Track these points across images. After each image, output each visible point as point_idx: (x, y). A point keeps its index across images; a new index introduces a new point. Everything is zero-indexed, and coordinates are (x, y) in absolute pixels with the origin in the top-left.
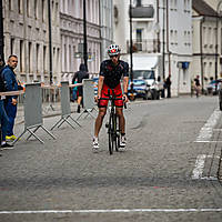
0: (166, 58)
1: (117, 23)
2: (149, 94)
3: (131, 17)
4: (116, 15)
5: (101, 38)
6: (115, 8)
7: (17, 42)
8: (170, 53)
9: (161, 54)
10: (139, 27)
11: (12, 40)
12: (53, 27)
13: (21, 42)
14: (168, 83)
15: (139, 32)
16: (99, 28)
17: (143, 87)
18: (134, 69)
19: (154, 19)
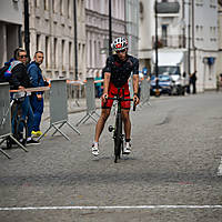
0: (192, 54)
1: (142, 19)
2: (175, 90)
3: (156, 12)
4: (142, 11)
5: (126, 34)
6: (141, 4)
7: (43, 38)
8: (195, 49)
9: (186, 50)
10: (165, 23)
11: (38, 36)
12: (78, 24)
13: (47, 38)
14: (193, 79)
15: (164, 28)
16: (124, 23)
17: (168, 83)
18: (159, 65)
19: (180, 15)
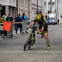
0: (58, 15)
1: (45, 6)
2: (53, 24)
3: (49, 4)
4: (45, 4)
5: (41, 10)
6: (45, 2)
9: (56, 14)
10: (51, 7)
11: (20, 10)
12: (30, 7)
13: (22, 10)
16: (41, 7)
18: (49, 17)
19: (55, 5)
